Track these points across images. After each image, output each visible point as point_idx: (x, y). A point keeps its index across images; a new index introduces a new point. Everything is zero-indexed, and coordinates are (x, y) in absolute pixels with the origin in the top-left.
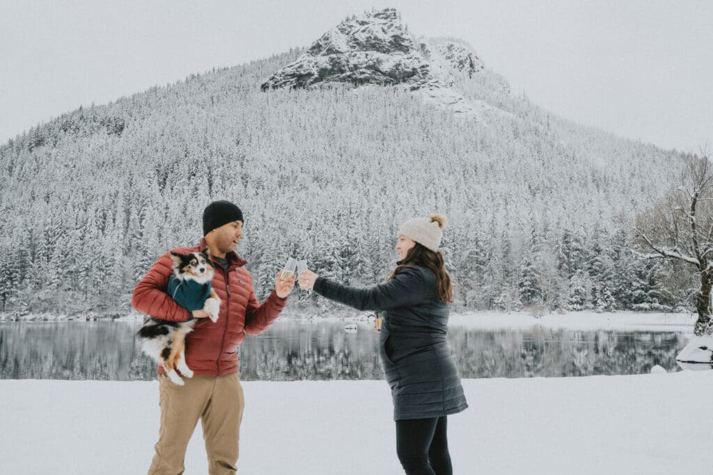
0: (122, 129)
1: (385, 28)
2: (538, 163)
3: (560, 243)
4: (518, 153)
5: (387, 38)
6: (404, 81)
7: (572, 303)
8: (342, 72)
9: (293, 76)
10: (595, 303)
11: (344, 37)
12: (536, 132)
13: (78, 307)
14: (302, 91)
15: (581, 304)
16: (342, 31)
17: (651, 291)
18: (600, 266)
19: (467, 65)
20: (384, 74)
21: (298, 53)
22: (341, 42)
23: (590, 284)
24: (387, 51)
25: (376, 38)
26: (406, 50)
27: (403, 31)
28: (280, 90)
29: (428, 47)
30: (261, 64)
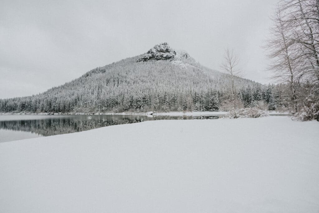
0: (105, 72)
1: (164, 47)
2: (198, 77)
3: (194, 95)
4: (193, 75)
5: (165, 49)
6: (169, 59)
7: (194, 109)
8: (155, 57)
9: (144, 59)
10: (200, 109)
11: (155, 49)
12: (199, 70)
13: (87, 111)
14: (145, 62)
15: (197, 110)
16: (155, 48)
17: (213, 106)
18: (202, 101)
19: (185, 56)
20: (164, 58)
21: (145, 54)
22: (154, 51)
23: (199, 105)
24: (165, 52)
25: (162, 49)
26: (169, 52)
27: (169, 48)
28: (140, 62)
29: (176, 52)
30: (137, 57)
